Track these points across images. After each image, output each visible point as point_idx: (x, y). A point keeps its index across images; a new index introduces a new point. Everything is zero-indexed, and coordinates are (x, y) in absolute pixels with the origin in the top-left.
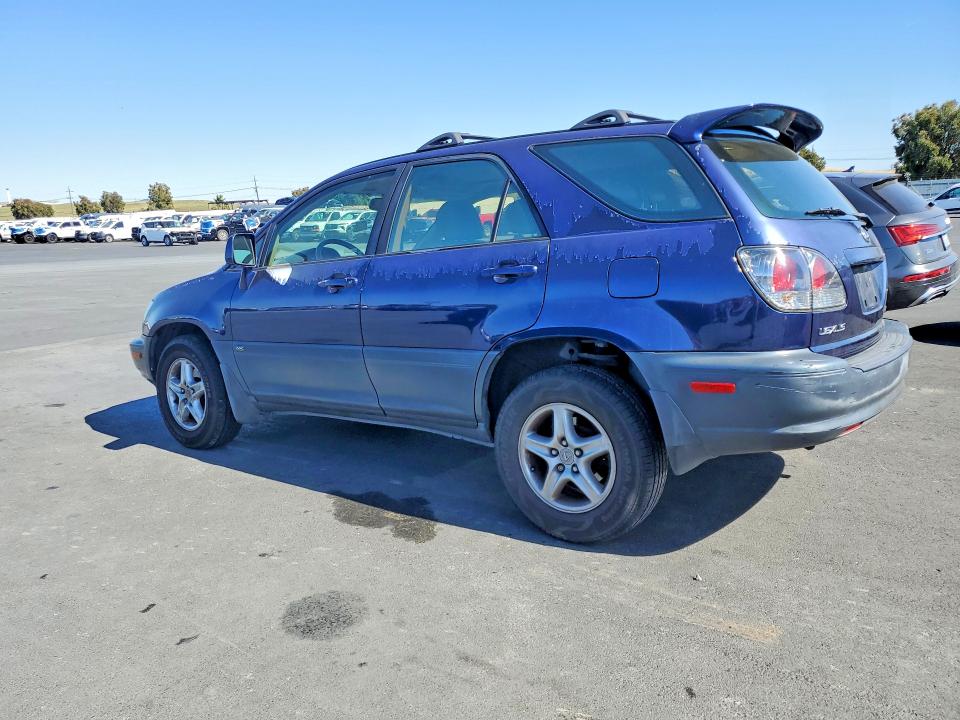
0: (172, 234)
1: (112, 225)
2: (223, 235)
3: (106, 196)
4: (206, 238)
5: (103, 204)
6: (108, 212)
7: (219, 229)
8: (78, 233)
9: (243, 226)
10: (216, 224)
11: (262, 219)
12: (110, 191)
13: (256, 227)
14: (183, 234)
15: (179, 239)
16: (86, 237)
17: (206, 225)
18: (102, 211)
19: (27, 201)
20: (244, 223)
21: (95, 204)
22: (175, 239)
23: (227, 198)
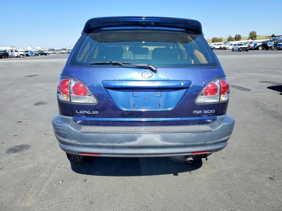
0: (241, 48)
1: (230, 45)
2: (260, 48)
3: (236, 36)
4: (255, 49)
5: (235, 38)
6: (236, 40)
7: (260, 46)
8: (220, 47)
9: (267, 45)
10: (259, 44)
11: (275, 43)
12: (238, 34)
13: (272, 45)
14: (244, 48)
15: (242, 50)
16: (222, 48)
17: (255, 45)
18: (235, 40)
19: (216, 38)
20: (268, 44)
21: (233, 38)
22: (241, 49)
23: (276, 35)
